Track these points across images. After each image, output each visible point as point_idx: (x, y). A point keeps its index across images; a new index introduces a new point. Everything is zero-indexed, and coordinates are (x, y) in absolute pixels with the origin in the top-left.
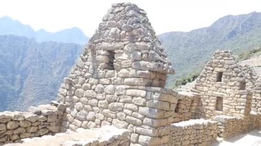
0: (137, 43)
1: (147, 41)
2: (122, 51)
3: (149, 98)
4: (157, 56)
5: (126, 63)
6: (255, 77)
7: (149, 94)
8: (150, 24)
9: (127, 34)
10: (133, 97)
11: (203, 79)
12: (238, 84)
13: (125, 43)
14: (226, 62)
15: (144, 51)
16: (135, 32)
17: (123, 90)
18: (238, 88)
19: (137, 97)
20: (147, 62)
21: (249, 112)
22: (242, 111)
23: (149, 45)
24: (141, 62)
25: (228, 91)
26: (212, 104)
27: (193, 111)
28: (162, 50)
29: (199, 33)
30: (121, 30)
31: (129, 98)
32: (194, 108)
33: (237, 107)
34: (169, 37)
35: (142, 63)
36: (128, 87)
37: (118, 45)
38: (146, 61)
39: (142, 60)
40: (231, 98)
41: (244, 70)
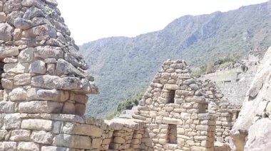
0: (39, 48)
1: (55, 45)
2: (15, 60)
3: (57, 132)
4: (70, 67)
5: (22, 78)
6: (219, 96)
7: (57, 125)
8: (62, 21)
9: (23, 33)
10: (32, 131)
11: (148, 101)
12: (196, 105)
13: (20, 47)
14: (179, 75)
15: (49, 60)
16: (35, 31)
17: (15, 120)
18: (196, 111)
19: (38, 130)
20: (55, 77)
21: (212, 143)
22: (204, 143)
23: (57, 51)
24: (44, 76)
25: (183, 115)
26: (163, 135)
27: (136, 146)
28: (79, 59)
29: (149, 38)
30: (14, 28)
31: (26, 134)
32: (137, 141)
33: (196, 137)
34: (108, 44)
35: (47, 77)
36: (25, 115)
37: (8, 50)
38: (52, 74)
39: (47, 73)
40: (187, 126)
41: (205, 86)
